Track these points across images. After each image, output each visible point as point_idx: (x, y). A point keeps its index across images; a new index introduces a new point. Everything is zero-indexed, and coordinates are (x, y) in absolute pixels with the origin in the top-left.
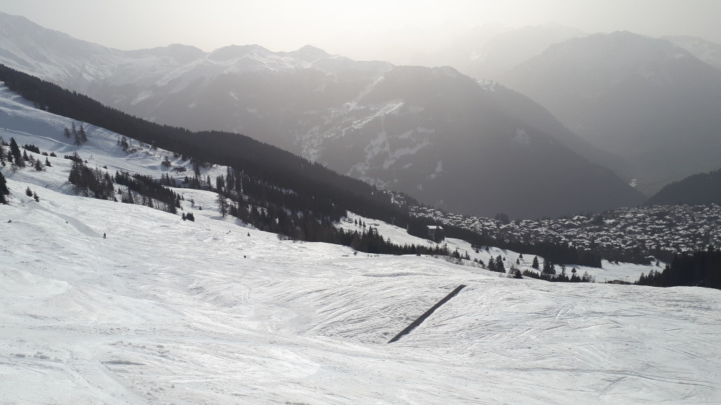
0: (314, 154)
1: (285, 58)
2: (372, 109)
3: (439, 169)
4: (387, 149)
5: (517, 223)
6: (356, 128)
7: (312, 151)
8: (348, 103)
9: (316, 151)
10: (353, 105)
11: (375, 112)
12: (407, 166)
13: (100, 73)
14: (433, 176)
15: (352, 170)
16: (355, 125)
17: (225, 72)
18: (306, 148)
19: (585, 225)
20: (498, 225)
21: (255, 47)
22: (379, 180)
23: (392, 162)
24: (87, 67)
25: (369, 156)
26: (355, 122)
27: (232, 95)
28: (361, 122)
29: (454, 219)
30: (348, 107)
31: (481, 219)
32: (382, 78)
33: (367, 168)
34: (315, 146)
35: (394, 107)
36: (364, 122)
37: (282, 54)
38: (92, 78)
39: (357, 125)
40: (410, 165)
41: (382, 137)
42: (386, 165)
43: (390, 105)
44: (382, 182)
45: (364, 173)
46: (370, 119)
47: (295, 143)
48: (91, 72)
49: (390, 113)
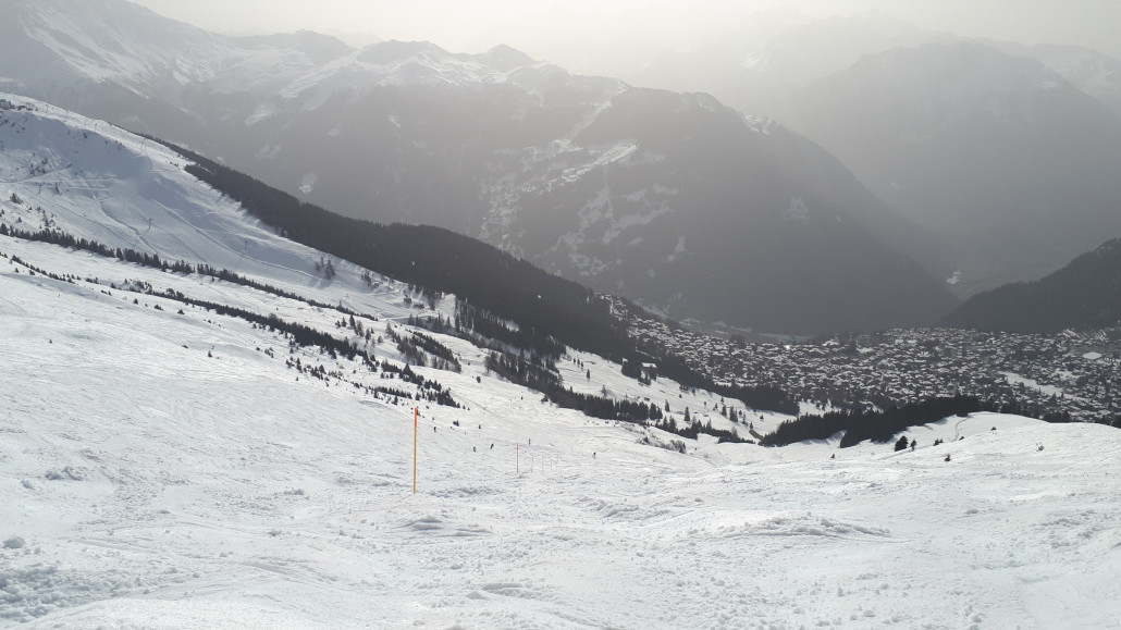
0: (507, 215)
1: (468, 63)
2: (592, 152)
3: (680, 248)
4: (609, 214)
5: (754, 348)
6: (568, 180)
7: (504, 212)
8: (557, 141)
9: (510, 212)
10: (564, 145)
11: (595, 157)
12: (635, 242)
13: (198, 72)
14: (671, 258)
15: (559, 241)
16: (567, 175)
17: (383, 83)
18: (496, 204)
19: (835, 354)
20: (731, 350)
21: (425, 45)
22: (596, 261)
23: (616, 234)
24: (179, 62)
25: (584, 224)
26: (566, 171)
27: (393, 120)
28: (575, 172)
29: (682, 339)
30: (558, 146)
31: (713, 340)
32: (608, 104)
33: (581, 241)
34: (508, 203)
35: (623, 152)
36: (579, 173)
37: (463, 57)
38: (188, 81)
39: (570, 176)
40: (640, 240)
41: (604, 196)
42: (607, 240)
43: (617, 148)
44: (600, 263)
45: (575, 248)
46: (588, 167)
47: (481, 198)
48: (185, 70)
49: (616, 162)
